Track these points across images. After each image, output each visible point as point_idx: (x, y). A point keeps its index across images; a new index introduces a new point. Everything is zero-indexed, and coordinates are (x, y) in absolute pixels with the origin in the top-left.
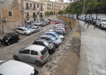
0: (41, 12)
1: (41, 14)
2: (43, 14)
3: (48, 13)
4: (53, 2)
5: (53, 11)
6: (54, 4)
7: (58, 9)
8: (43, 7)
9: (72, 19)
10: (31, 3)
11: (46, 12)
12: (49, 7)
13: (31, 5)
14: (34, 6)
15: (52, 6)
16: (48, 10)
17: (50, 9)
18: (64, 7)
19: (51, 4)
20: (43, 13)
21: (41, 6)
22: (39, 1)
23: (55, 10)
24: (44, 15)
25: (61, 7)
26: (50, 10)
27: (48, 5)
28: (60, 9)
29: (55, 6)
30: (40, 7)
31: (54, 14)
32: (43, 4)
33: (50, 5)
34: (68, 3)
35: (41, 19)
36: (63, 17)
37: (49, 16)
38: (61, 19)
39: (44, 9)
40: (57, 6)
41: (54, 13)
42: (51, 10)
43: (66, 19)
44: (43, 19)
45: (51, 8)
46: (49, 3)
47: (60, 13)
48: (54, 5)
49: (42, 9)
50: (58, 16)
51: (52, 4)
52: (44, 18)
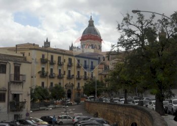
0: (15, 89)
1: (16, 96)
2: (25, 97)
3: (45, 91)
5: (65, 82)
6: (66, 58)
7: (82, 74)
8: (24, 69)
9: (139, 113)
11: (36, 89)
12: (47, 69)
15: (60, 64)
16: (44, 80)
17: (52, 77)
18: (106, 68)
19: (56, 59)
20: (24, 92)
21: (17, 69)
22: (10, 49)
23: (72, 81)
24: (29, 100)
25: (92, 68)
26: (50, 81)
27: (43, 61)
28: (89, 75)
29: (70, 65)
30: (12, 72)
31: (69, 96)
32: (25, 60)
33: (52, 63)
34: (118, 53)
35: (16, 116)
36: (104, 108)
37: (47, 105)
38: (96, 115)
39: (28, 79)
40: (79, 67)
41: (66, 90)
42: (56, 82)
43: (116, 113)
44: (24, 117)
45: (56, 72)
46: (48, 56)
47: (92, 89)
48: (67, 61)
49: (17, 79)
50: (82, 102)
51: (59, 58)
52: (28, 115)
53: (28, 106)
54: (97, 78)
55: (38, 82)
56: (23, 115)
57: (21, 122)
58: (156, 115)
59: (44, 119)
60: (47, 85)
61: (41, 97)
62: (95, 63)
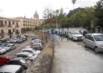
0: (17, 29)
1: (17, 30)
2: (20, 31)
3: (25, 29)
4: (29, 19)
5: (30, 27)
7: (34, 25)
8: (19, 23)
9: (48, 34)
10: (6, 20)
11: (23, 28)
12: (25, 23)
13: (6, 22)
14: (10, 23)
15: (28, 22)
16: (24, 26)
17: (26, 25)
18: (40, 23)
19: (27, 21)
21: (17, 23)
22: (15, 18)
23: (32, 27)
24: (21, 31)
25: (37, 23)
26: (26, 26)
27: (24, 21)
28: (36, 25)
29: (31, 23)
30: (16, 24)
31: (31, 30)
32: (19, 21)
33: (26, 22)
35: (18, 35)
36: (39, 33)
37: (25, 32)
38: (38, 35)
39: (20, 26)
40: (33, 23)
41: (30, 29)
42: (27, 27)
43: (42, 34)
44: (20, 35)
45: (27, 24)
46: (25, 20)
47: (37, 29)
48: (30, 22)
49: (17, 26)
50: (34, 31)
52: (21, 35)
53: (21, 33)
54: (38, 26)
55: (23, 27)
56: (19, 35)
57: (19, 37)
58: (51, 34)
59: (25, 36)
60: (25, 28)
61: (24, 31)
62: (37, 22)
